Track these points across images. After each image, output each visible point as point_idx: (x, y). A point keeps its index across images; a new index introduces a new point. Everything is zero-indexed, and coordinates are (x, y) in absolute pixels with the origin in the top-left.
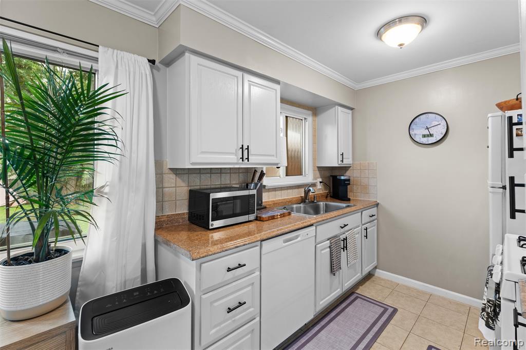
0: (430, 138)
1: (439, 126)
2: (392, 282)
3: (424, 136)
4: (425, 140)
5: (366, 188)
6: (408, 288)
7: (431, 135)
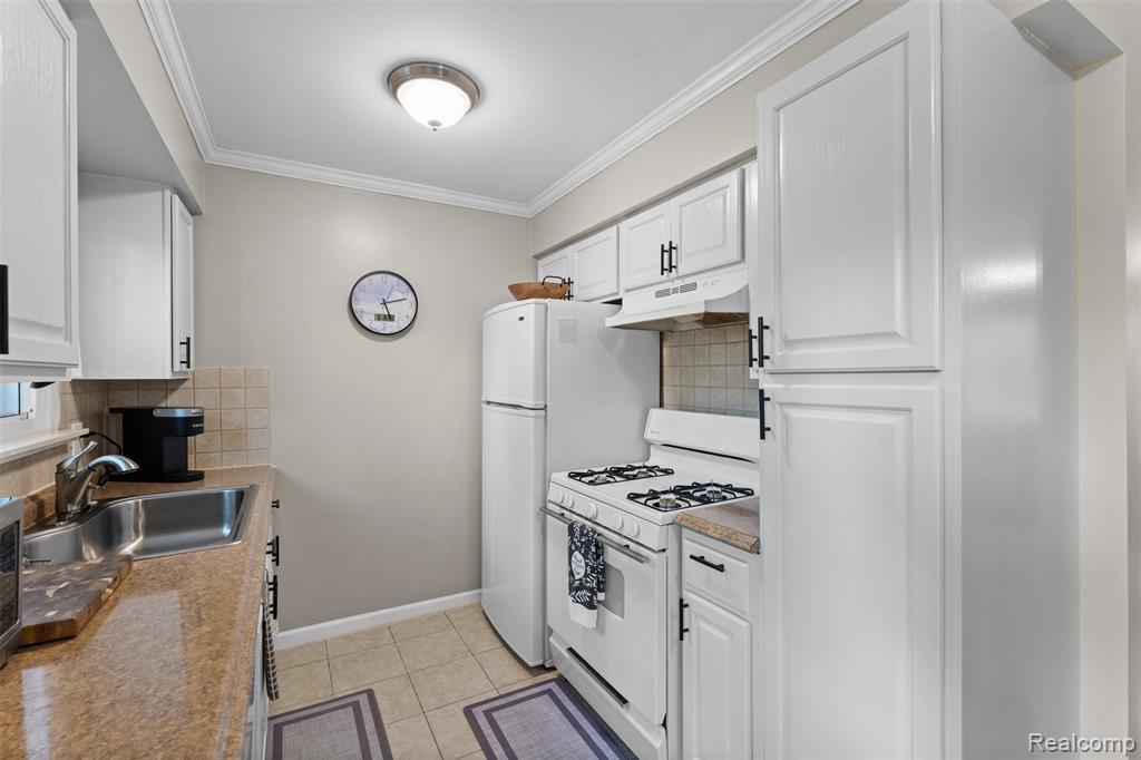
0: (389, 323)
1: (404, 302)
2: (309, 645)
3: (379, 317)
4: (379, 326)
5: (236, 438)
6: (349, 638)
7: (390, 318)
